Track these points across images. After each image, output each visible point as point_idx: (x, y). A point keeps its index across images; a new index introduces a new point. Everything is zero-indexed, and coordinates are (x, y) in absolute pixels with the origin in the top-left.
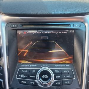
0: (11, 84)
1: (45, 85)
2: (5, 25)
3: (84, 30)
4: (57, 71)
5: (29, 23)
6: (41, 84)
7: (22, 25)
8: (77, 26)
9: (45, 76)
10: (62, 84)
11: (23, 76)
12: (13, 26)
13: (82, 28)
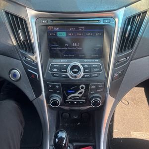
0: (45, 77)
1: (76, 77)
2: (35, 20)
3: (113, 26)
4: (86, 66)
5: (59, 18)
6: (72, 76)
7: (52, 21)
8: (106, 21)
9: (76, 70)
10: (91, 76)
11: (55, 70)
12: (44, 22)
13: (112, 23)
